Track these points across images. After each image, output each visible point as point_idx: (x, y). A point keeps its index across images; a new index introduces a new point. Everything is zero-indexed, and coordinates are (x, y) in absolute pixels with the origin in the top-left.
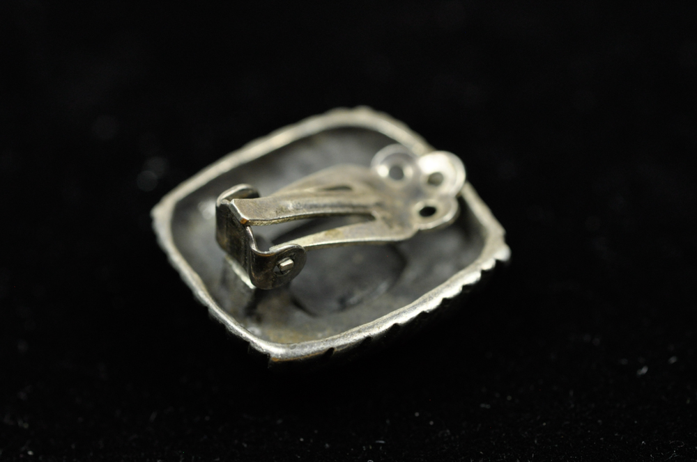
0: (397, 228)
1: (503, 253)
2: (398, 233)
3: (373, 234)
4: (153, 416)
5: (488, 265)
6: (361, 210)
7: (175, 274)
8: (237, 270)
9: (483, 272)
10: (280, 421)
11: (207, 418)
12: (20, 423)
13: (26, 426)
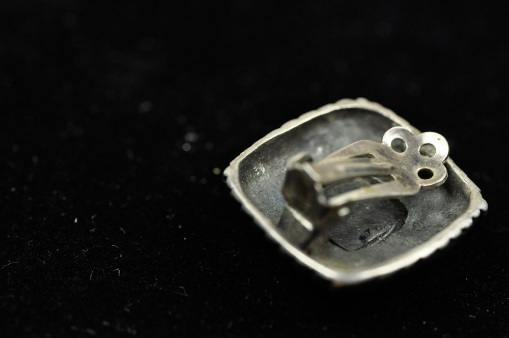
0: (409, 187)
1: (484, 205)
2: (410, 190)
3: (395, 190)
4: (230, 324)
5: (476, 213)
6: (384, 173)
7: (250, 219)
8: (298, 216)
9: (474, 219)
10: (325, 328)
11: (271, 326)
12: (129, 330)
13: (134, 332)
